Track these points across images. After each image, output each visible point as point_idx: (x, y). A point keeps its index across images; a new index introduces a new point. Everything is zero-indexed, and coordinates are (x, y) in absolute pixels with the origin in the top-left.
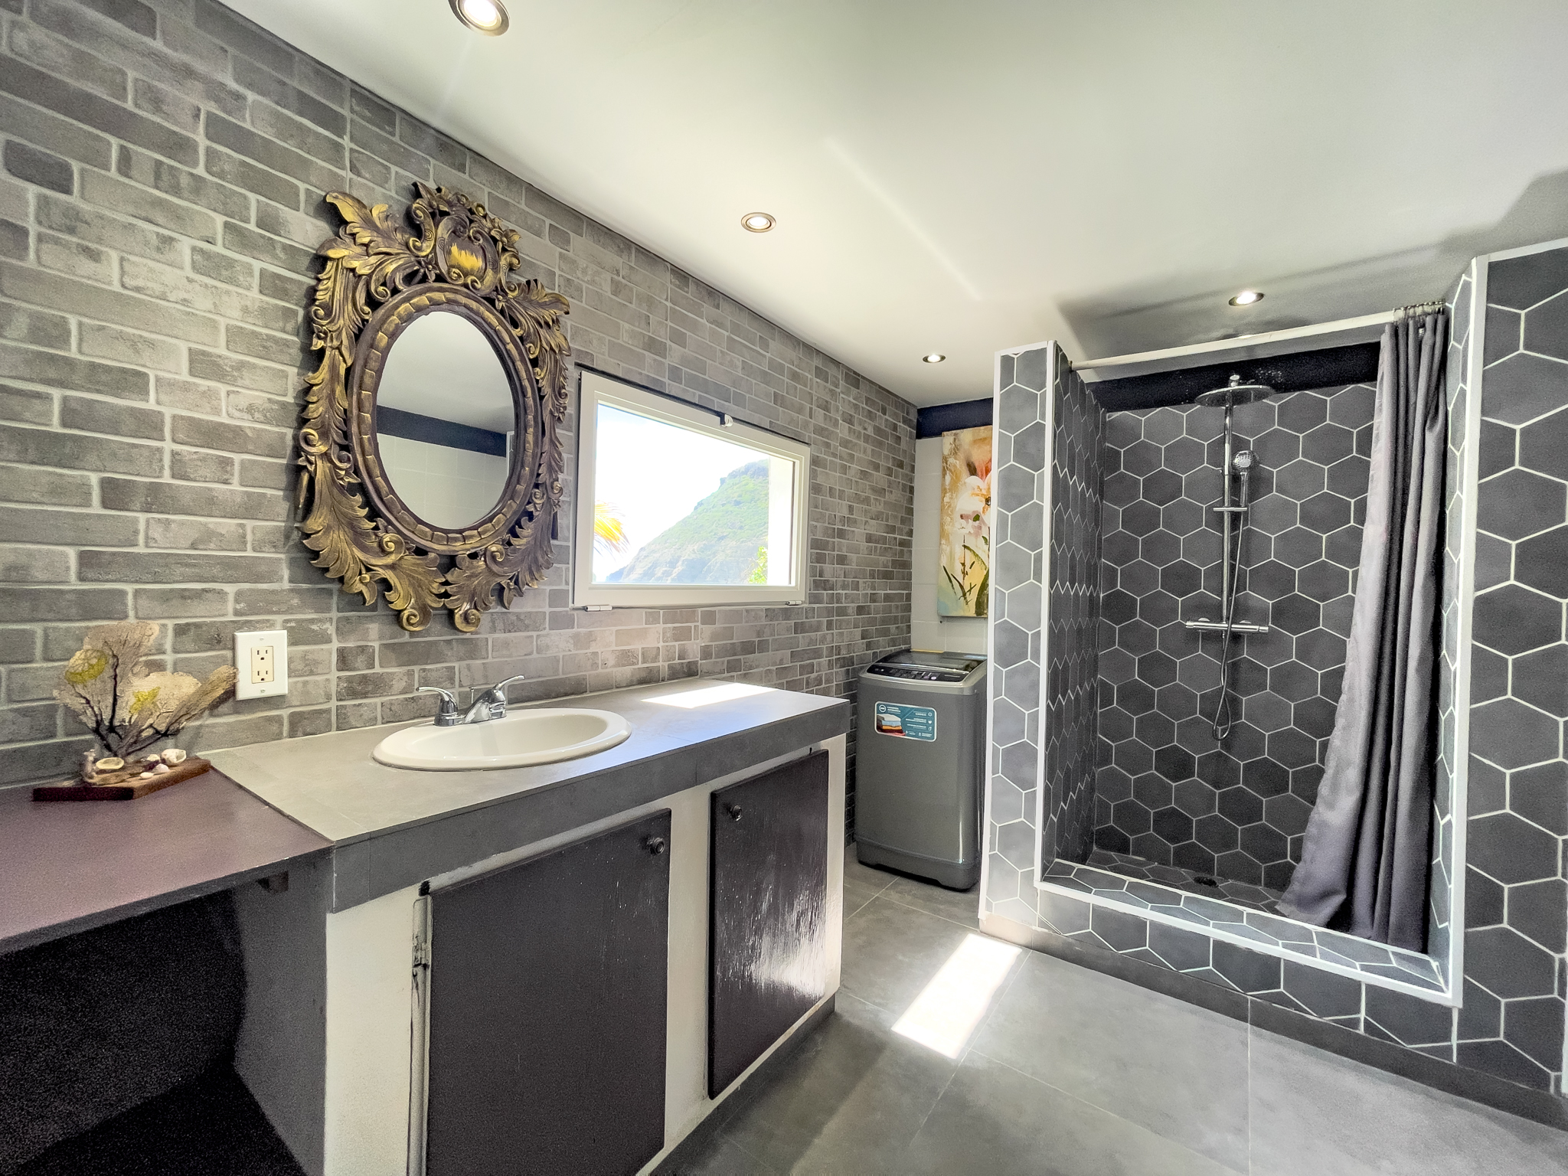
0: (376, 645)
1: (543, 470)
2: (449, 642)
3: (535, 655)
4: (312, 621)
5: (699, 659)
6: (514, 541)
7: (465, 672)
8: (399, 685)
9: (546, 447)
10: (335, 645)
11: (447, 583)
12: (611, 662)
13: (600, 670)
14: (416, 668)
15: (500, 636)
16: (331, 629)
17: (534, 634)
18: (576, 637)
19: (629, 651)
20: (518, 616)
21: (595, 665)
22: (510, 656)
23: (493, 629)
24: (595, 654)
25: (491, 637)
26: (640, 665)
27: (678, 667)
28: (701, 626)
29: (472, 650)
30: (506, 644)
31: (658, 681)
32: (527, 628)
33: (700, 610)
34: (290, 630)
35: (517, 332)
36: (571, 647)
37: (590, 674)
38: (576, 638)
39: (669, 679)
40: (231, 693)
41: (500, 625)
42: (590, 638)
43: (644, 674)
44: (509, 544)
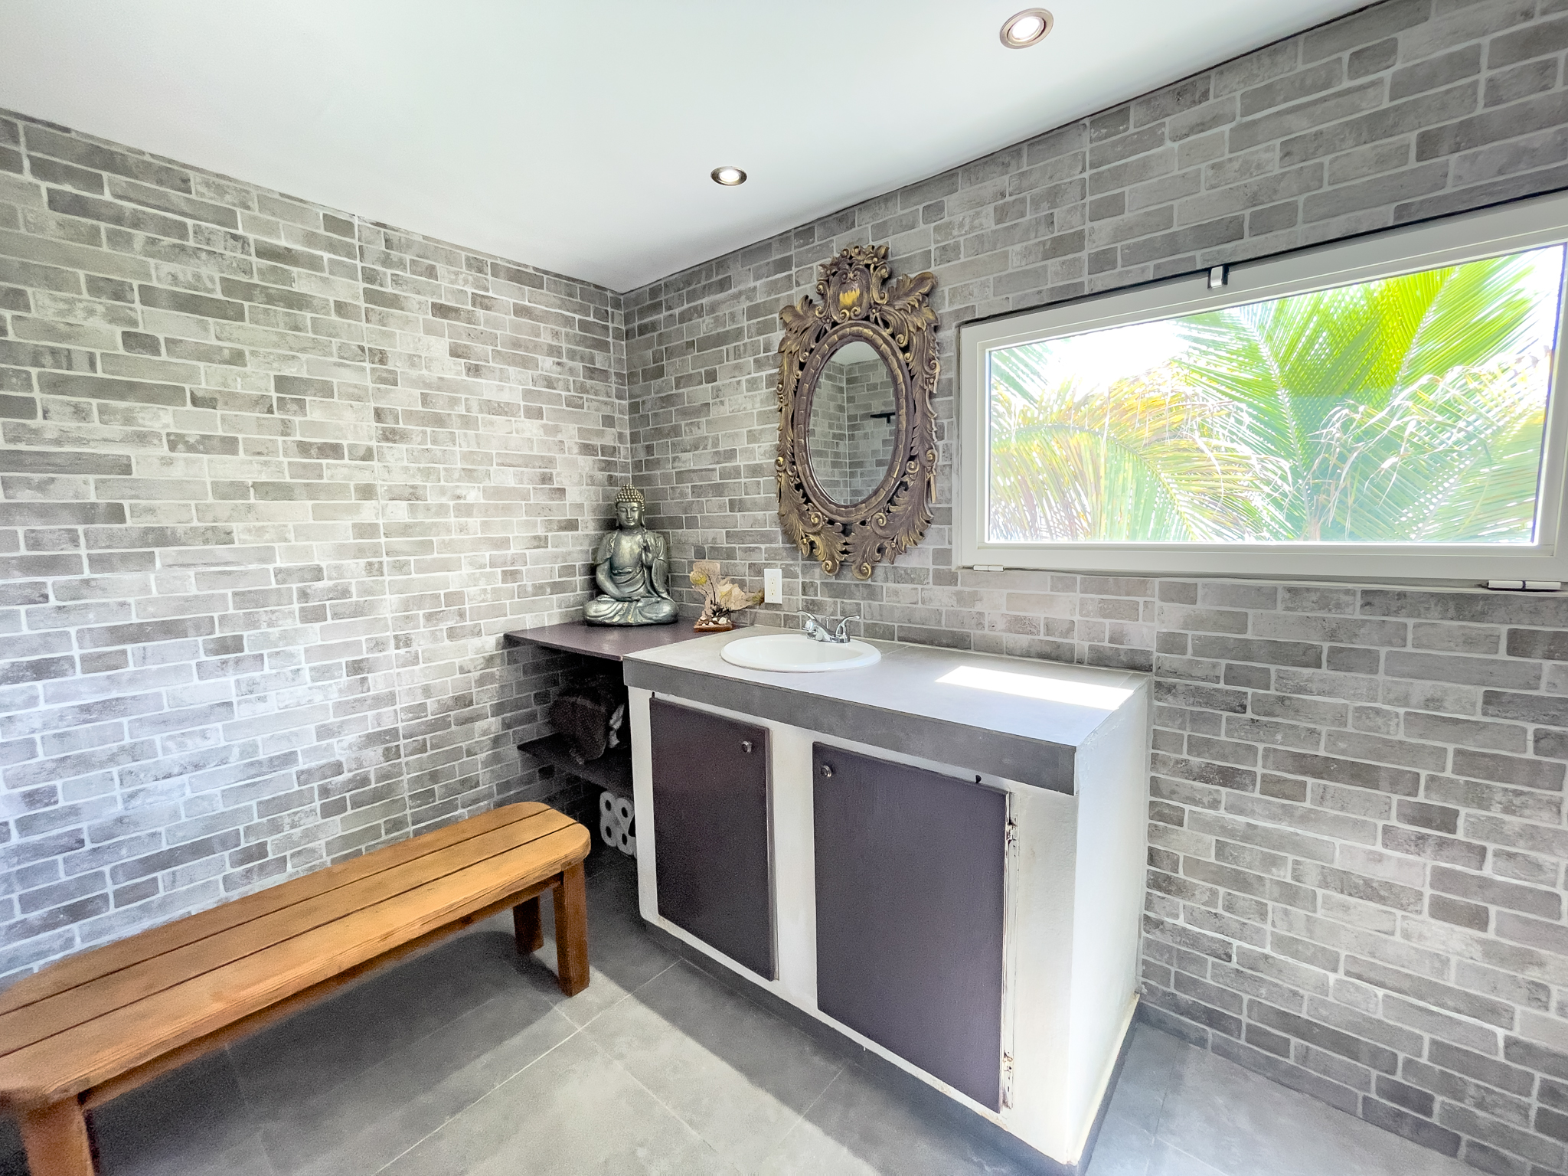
0: (818, 582)
1: (916, 443)
2: (857, 585)
3: (920, 605)
4: (791, 565)
5: (1154, 650)
6: (893, 509)
7: (867, 609)
8: (830, 610)
9: (918, 422)
10: (801, 580)
11: (846, 544)
12: (1001, 625)
13: (986, 631)
14: (839, 600)
15: (891, 585)
16: (798, 570)
17: (919, 587)
18: (958, 594)
19: (1025, 618)
20: (905, 570)
21: (980, 625)
22: (899, 602)
23: (886, 580)
24: (981, 614)
25: (885, 585)
26: (1042, 637)
27: (1109, 653)
28: (1158, 603)
29: (872, 594)
30: (896, 593)
31: (1071, 662)
32: (912, 581)
33: (1157, 580)
34: (783, 570)
35: (889, 331)
36: (955, 603)
37: (975, 633)
38: (959, 596)
39: (1090, 664)
40: (763, 599)
41: (891, 577)
42: (974, 598)
43: (1048, 649)
44: (889, 511)
